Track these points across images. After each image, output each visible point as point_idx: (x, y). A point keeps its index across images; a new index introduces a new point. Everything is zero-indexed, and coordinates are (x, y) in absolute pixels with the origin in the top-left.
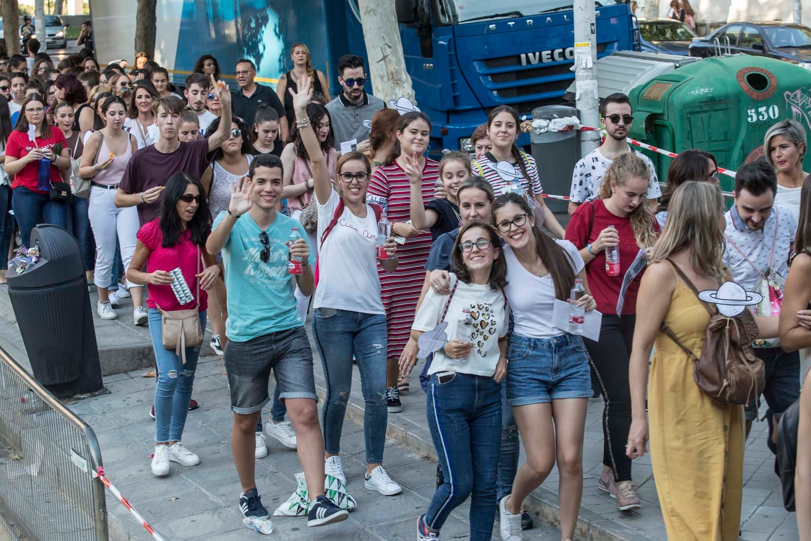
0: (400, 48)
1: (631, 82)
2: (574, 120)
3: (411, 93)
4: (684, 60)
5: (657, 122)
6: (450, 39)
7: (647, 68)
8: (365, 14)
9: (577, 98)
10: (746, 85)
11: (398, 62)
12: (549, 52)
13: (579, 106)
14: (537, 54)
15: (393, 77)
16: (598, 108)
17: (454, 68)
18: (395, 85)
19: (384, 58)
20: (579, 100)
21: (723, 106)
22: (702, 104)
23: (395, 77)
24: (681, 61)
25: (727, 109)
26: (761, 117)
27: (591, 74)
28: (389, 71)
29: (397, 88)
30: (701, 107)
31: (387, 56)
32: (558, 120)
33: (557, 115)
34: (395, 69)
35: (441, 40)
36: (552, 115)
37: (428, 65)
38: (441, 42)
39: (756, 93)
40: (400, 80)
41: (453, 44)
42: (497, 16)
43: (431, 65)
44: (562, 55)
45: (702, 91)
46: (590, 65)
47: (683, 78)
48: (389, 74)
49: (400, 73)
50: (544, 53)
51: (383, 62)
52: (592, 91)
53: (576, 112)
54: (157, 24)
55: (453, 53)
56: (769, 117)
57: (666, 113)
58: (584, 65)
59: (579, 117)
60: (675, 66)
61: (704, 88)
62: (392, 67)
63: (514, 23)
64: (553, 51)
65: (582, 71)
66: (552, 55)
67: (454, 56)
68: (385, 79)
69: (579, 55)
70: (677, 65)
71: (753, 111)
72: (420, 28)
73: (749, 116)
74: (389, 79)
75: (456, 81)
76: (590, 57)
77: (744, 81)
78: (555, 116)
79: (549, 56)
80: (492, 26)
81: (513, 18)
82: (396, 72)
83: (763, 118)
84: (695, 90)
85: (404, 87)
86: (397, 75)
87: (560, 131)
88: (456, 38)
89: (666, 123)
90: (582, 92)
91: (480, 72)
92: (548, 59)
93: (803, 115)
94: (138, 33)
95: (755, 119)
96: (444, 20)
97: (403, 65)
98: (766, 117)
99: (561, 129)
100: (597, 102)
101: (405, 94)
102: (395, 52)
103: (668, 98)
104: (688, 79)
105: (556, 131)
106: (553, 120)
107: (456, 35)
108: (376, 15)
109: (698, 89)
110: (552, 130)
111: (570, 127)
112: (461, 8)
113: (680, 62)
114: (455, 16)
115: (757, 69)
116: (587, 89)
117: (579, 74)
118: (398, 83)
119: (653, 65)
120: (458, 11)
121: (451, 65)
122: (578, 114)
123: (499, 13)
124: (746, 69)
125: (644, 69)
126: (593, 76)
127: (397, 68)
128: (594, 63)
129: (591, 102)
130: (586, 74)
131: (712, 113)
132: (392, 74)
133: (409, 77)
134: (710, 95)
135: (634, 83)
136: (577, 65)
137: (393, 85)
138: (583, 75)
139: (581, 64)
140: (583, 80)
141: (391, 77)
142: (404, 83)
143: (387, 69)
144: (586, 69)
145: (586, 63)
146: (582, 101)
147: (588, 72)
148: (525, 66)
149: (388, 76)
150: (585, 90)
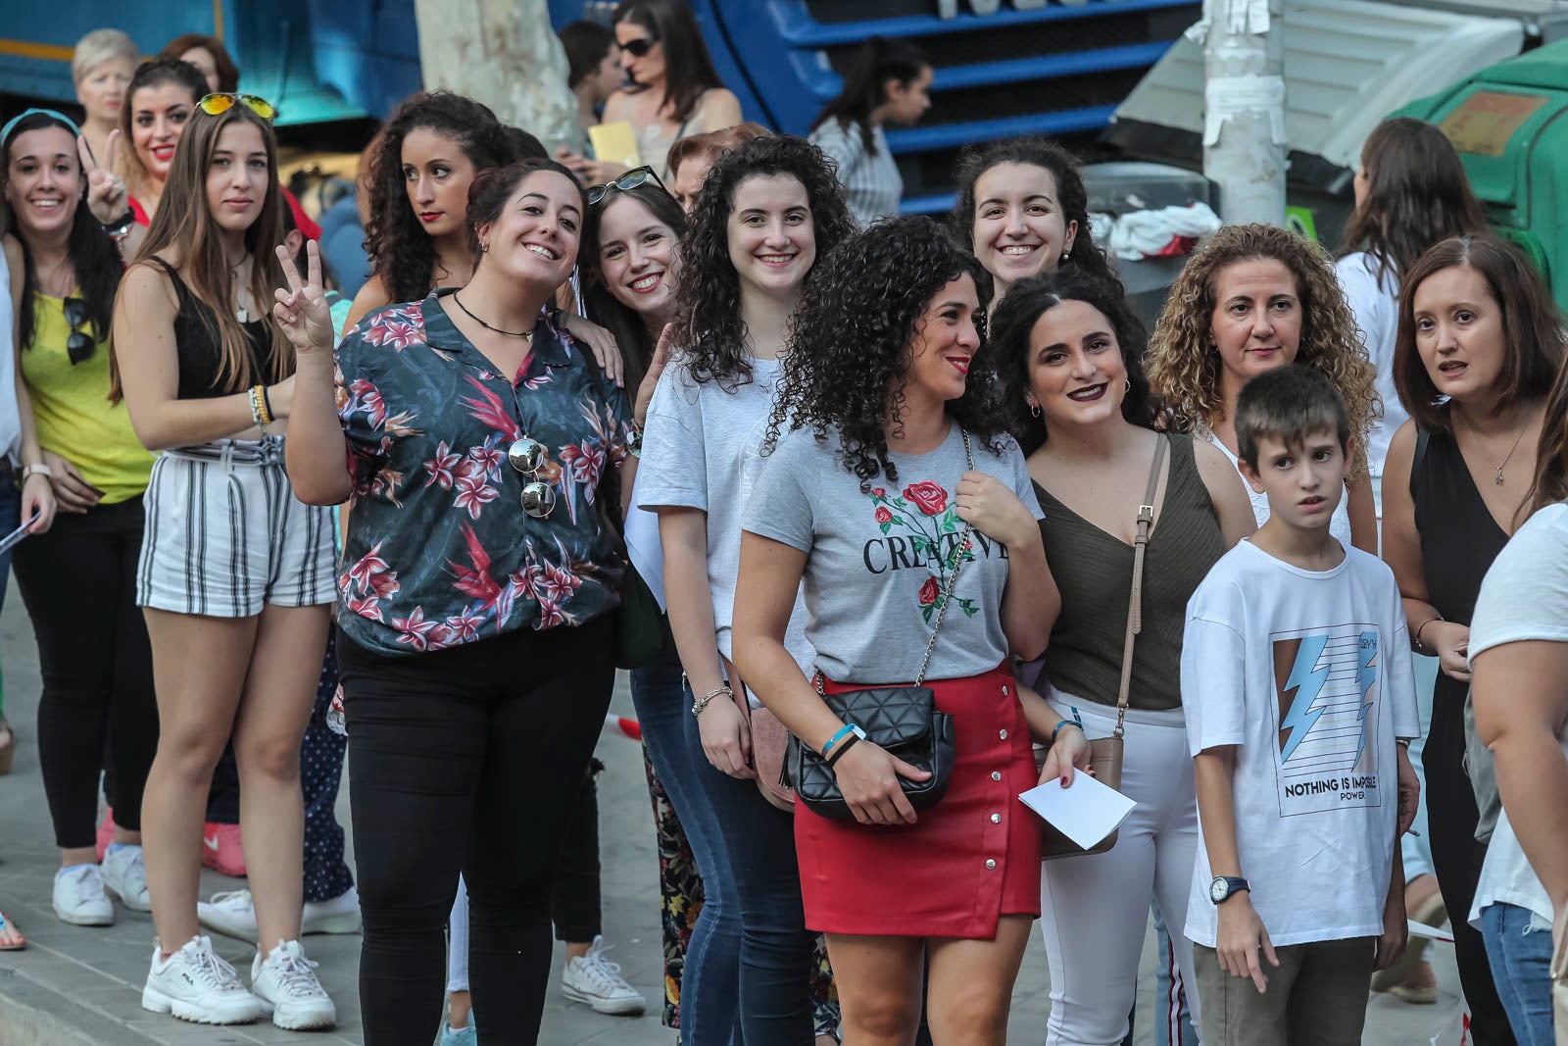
2: (1198, 218)
3: (564, 105)
7: (1423, 38)
9: (1209, 139)
13: (1215, 169)
15: (503, 47)
16: (1282, 178)
18: (512, 76)
20: (1216, 146)
23: (511, 45)
24: (1544, 14)
27: (1261, 53)
28: (488, 24)
29: (517, 87)
32: (1144, 216)
33: (1140, 197)
34: (511, 17)
36: (1122, 200)
40: (528, 56)
46: (1262, 24)
48: (490, 35)
52: (1265, 117)
53: (1206, 192)
57: (1521, 203)
58: (1239, 22)
59: (1215, 206)
60: (1526, 34)
62: (501, 12)
65: (1232, 43)
68: (476, 51)
70: (1533, 30)
78: (1133, 200)
82: (517, 30)
85: (541, 84)
86: (517, 40)
87: (1149, 259)
90: (1229, 118)
91: (794, 35)
99: (1153, 248)
100: (1281, 155)
101: (546, 109)
103: (1531, 147)
105: (1134, 256)
106: (1127, 218)
110: (1121, 255)
111: (1186, 244)
113: (1543, 21)
116: (1248, 109)
117: (1226, 51)
118: (519, 69)
119: (1442, 27)
122: (1213, 196)
125: (1409, 43)
126: (1268, 61)
127: (517, 13)
128: (1273, 16)
129: (1259, 154)
130: (1244, 54)
132: (500, 33)
133: (559, 48)
136: (1214, 20)
137: (500, 75)
138: (1232, 58)
139: (1230, 17)
140: (1233, 75)
141: (494, 44)
142: (540, 67)
143: (482, 17)
144: (1246, 36)
145: (1247, 16)
146: (1224, 151)
147: (1252, 46)
148: (949, 20)
149: (484, 42)
150: (1239, 111)
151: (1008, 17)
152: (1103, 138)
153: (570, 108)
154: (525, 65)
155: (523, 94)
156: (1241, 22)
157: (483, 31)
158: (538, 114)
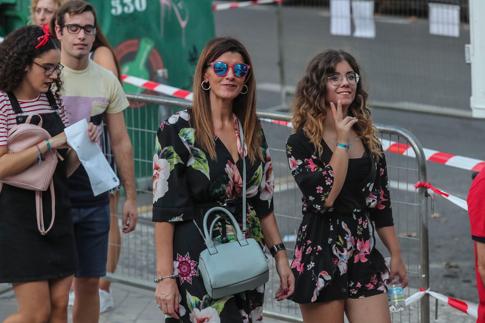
5: (9, 13)
26: (126, 9)
56: (135, 10)
73: (111, 7)
89: (20, 14)
93: (172, 9)
95: (119, 11)
98: (132, 10)
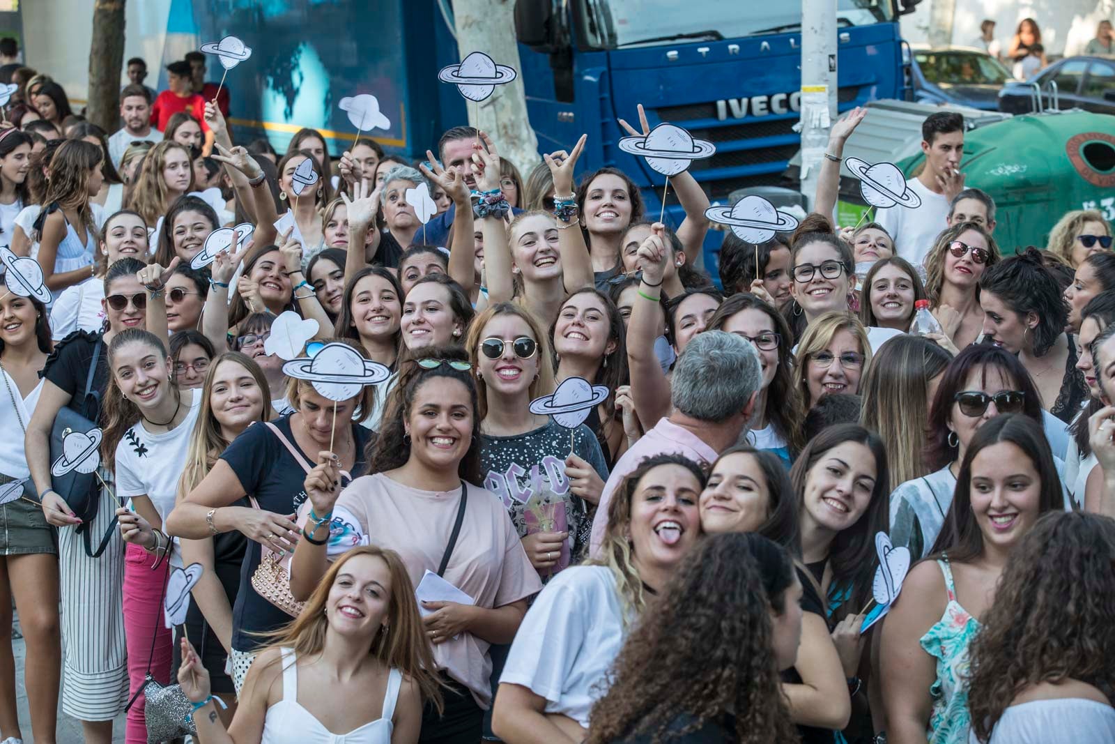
0: (519, 86)
1: (894, 151)
2: (796, 212)
3: (534, 160)
4: (983, 117)
6: (602, 75)
8: (464, 28)
9: (803, 176)
10: (1081, 162)
11: (516, 110)
12: (764, 98)
13: (806, 190)
14: (745, 101)
15: (506, 133)
17: (608, 120)
18: (511, 146)
19: (494, 101)
20: (806, 179)
21: (1043, 195)
22: (1007, 191)
23: (510, 132)
24: (977, 118)
25: (1048, 200)
28: (500, 123)
29: (513, 151)
30: (1006, 196)
31: (497, 98)
34: (510, 120)
35: (588, 74)
37: (565, 114)
38: (588, 78)
39: (1097, 176)
40: (518, 137)
41: (607, 79)
42: (681, 36)
43: (571, 114)
44: (785, 103)
45: (1009, 170)
46: (826, 123)
47: (979, 146)
48: (501, 128)
49: (519, 127)
50: (756, 100)
51: (491, 108)
53: (801, 201)
54: (128, 32)
55: (607, 95)
59: (805, 207)
61: (1012, 165)
62: (505, 117)
63: (707, 49)
64: (770, 97)
65: (813, 132)
66: (769, 103)
67: (609, 102)
69: (809, 106)
71: (1092, 204)
72: (555, 54)
74: (499, 137)
75: (610, 143)
76: (826, 110)
77: (1078, 155)
79: (764, 106)
80: (672, 54)
81: (706, 41)
82: (512, 125)
83: (1109, 216)
84: (997, 168)
85: (524, 150)
86: (513, 130)
88: (613, 72)
90: (812, 166)
92: (762, 109)
94: (95, 47)
96: (594, 41)
97: (524, 113)
101: (526, 161)
102: (511, 93)
104: (988, 149)
107: (613, 66)
108: (481, 30)
109: (1003, 167)
112: (623, 22)
113: (976, 122)
114: (612, 36)
115: (1102, 136)
117: (808, 137)
118: (513, 143)
120: (618, 28)
121: (603, 115)
122: (804, 202)
123: (685, 33)
124: (1083, 135)
127: (513, 118)
130: (818, 137)
131: (1024, 206)
132: (505, 127)
133: (533, 133)
134: (1022, 177)
135: (899, 153)
136: (805, 122)
137: (505, 146)
138: (814, 140)
139: (811, 121)
140: (814, 147)
141: (503, 132)
142: (524, 142)
143: (497, 120)
144: (818, 129)
145: (820, 120)
146: (809, 182)
147: (823, 134)
148: (723, 121)
149: (498, 131)
150: (816, 163)
151: (750, 119)
152: (783, 175)
153: (537, 161)
154: (516, 141)
155: (516, 155)
156: (817, 123)
157: (498, 126)
158: (522, 164)
